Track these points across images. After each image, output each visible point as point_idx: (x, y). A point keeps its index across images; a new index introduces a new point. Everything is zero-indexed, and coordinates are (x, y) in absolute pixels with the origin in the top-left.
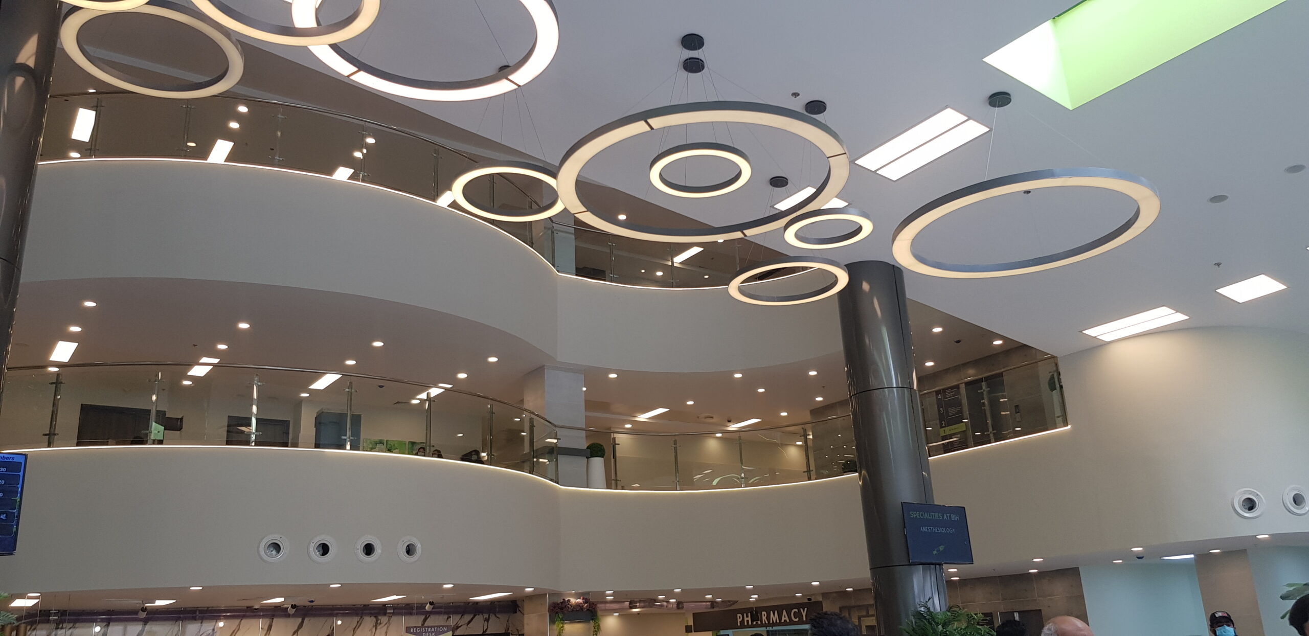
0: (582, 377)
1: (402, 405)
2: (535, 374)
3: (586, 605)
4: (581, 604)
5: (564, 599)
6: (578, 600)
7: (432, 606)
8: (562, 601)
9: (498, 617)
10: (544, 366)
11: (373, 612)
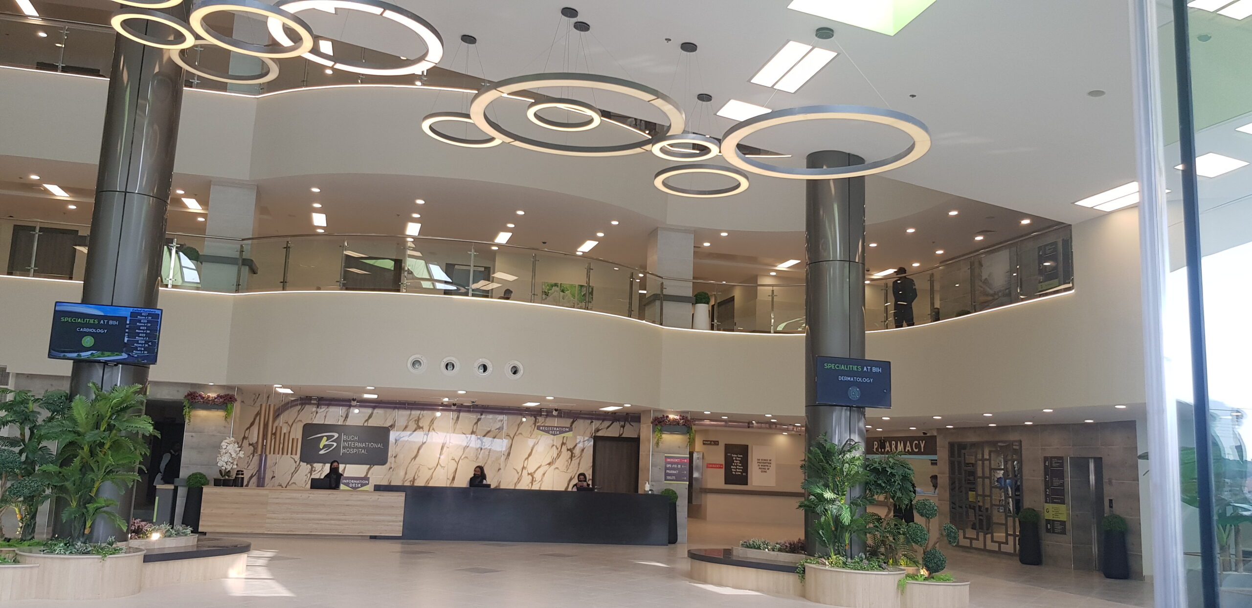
0: (693, 236)
1: (570, 257)
2: (653, 233)
3: (682, 421)
4: (677, 419)
5: (663, 415)
6: (677, 417)
7: (557, 412)
8: (662, 416)
9: (631, 425)
10: (657, 228)
11: (533, 413)
